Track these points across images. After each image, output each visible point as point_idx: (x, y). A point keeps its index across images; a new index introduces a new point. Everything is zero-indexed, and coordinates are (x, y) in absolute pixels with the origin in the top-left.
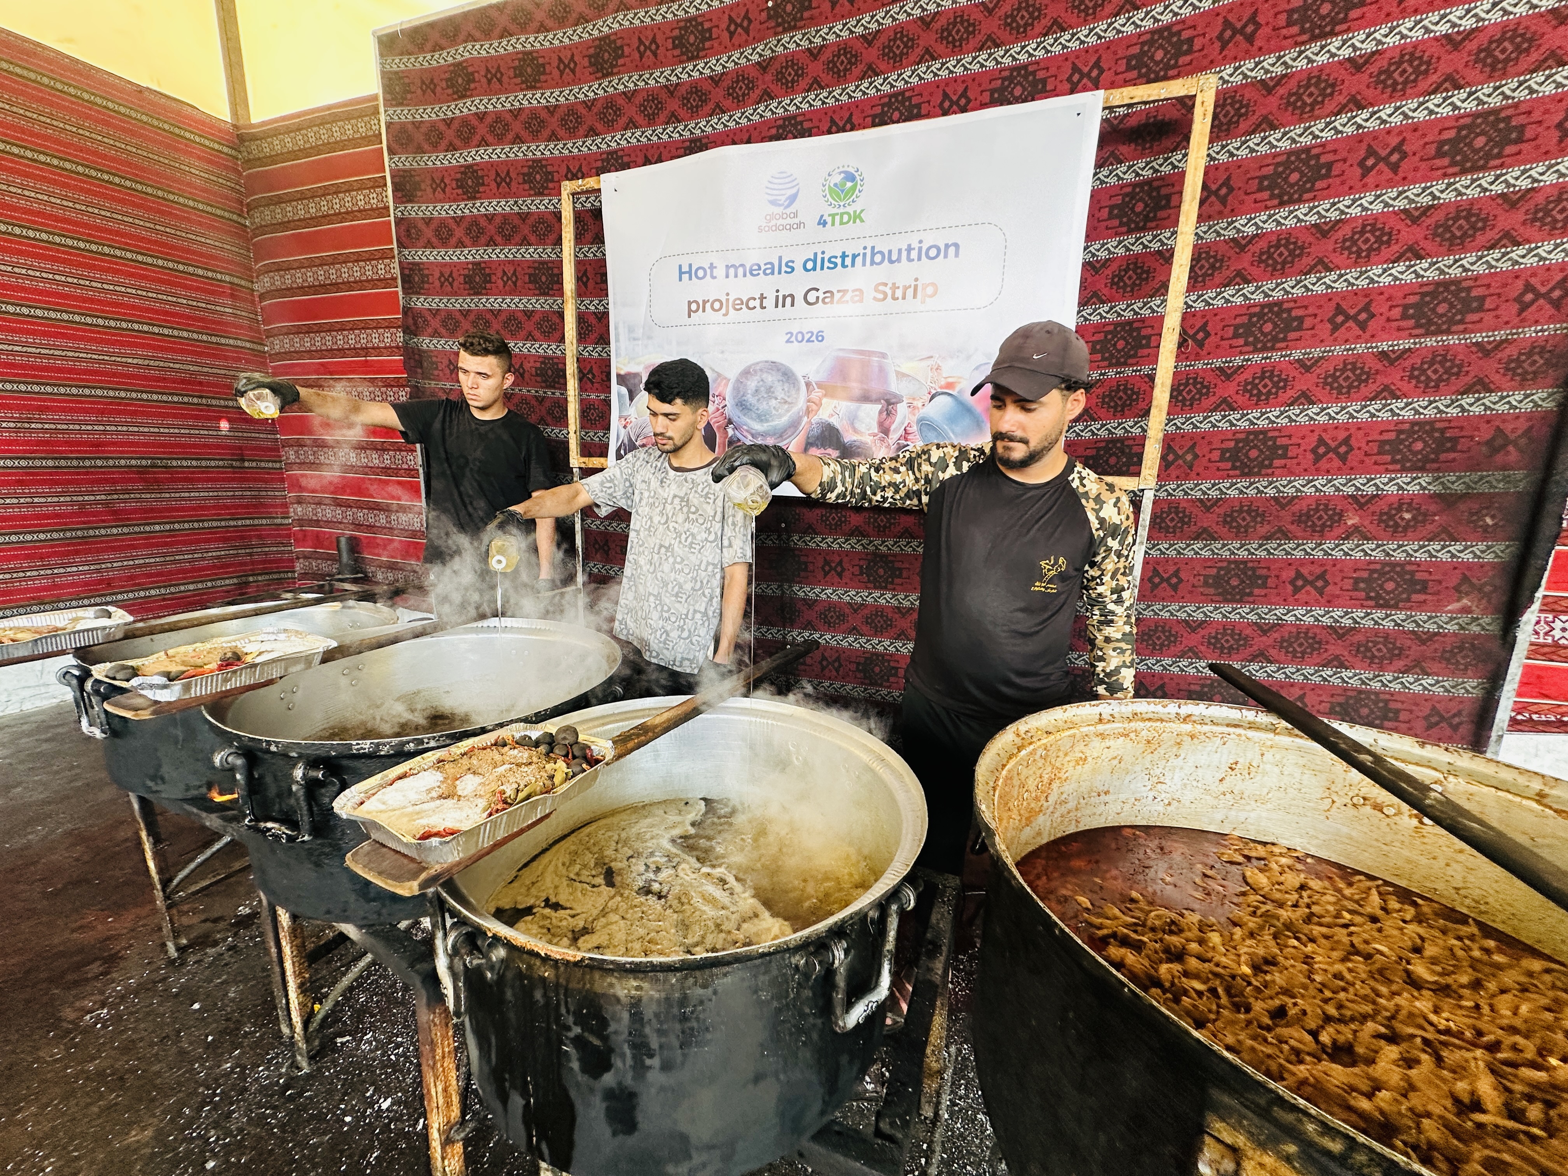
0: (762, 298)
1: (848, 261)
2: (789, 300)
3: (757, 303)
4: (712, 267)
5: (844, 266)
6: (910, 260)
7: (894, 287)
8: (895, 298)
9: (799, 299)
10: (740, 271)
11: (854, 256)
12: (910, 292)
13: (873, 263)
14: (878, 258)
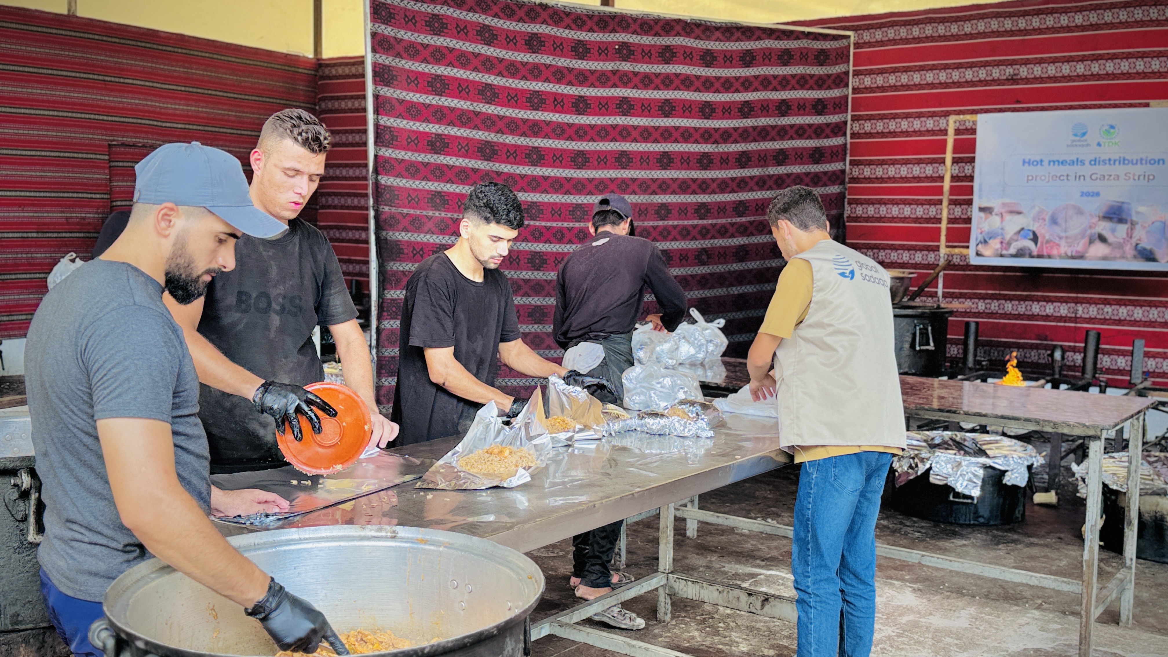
0: (1068, 176)
1: (1112, 162)
2: (1082, 178)
3: (1065, 178)
4: (1041, 161)
5: (1110, 164)
6: (1141, 163)
7: (1134, 175)
8: (1134, 180)
9: (1088, 178)
10: (1056, 163)
11: (1115, 161)
12: (1142, 177)
13: (1124, 163)
14: (1126, 162)
